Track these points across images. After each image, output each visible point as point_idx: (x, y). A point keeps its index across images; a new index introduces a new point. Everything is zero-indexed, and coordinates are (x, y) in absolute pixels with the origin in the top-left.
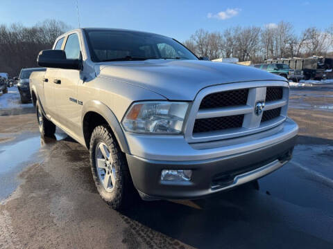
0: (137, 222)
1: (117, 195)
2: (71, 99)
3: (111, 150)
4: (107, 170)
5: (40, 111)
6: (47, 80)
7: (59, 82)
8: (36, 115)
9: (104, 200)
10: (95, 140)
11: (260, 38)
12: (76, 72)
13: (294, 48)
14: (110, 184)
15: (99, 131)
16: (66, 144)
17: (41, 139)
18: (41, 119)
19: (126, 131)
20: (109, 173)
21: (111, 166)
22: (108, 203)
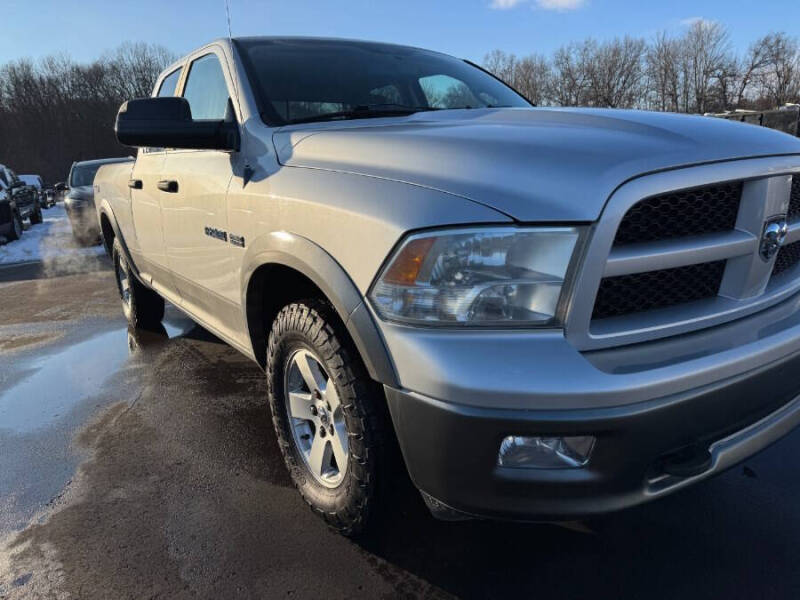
0: (413, 577)
1: (356, 501)
2: (209, 232)
3: (334, 373)
4: (318, 423)
5: (123, 265)
6: (138, 185)
7: (173, 187)
8: (111, 273)
9: (313, 507)
10: (285, 341)
11: (644, 66)
12: (221, 157)
13: (730, 88)
14: (330, 464)
15: (295, 316)
16: (192, 348)
17: (130, 335)
18: (125, 284)
19: (384, 319)
20: (323, 434)
21: (331, 415)
22: (325, 517)
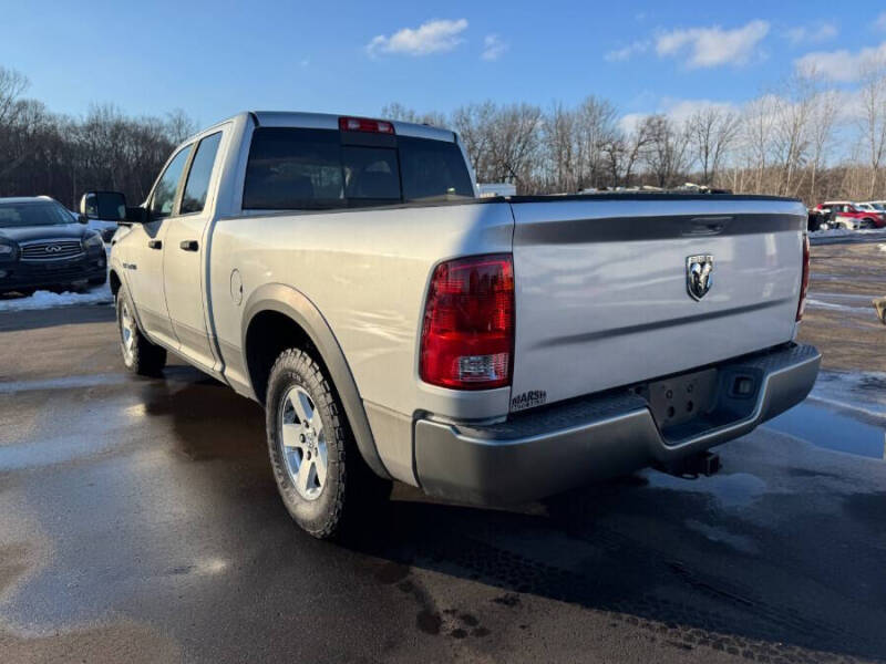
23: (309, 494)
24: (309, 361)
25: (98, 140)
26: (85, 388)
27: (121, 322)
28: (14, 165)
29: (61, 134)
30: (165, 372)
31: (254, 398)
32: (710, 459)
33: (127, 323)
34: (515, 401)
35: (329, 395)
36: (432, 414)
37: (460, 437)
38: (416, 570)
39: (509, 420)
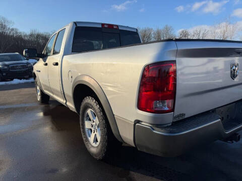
23: (94, 144)
24: (94, 101)
25: (33, 39)
26: (26, 107)
27: (36, 88)
28: (10, 45)
29: (23, 37)
30: (49, 102)
31: (76, 111)
32: (238, 136)
33: (38, 88)
34: (175, 118)
35: (101, 113)
36: (142, 122)
37: (154, 131)
38: (132, 173)
39: (172, 125)
